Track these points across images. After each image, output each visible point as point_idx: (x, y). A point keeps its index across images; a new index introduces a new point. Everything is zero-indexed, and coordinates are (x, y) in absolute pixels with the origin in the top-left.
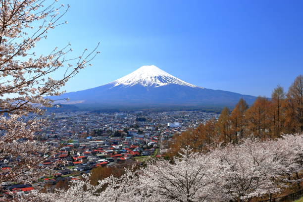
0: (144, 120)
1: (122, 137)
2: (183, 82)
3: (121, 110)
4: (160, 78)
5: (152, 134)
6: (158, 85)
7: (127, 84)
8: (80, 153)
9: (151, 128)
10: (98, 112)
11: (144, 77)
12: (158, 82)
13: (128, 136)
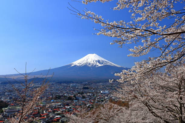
0: (87, 88)
1: (72, 101)
2: (113, 64)
3: (74, 82)
4: (99, 61)
5: (90, 99)
6: (98, 66)
7: (78, 65)
8: (46, 111)
9: (90, 94)
10: (60, 83)
11: (89, 61)
12: (98, 64)
13: (76, 99)
